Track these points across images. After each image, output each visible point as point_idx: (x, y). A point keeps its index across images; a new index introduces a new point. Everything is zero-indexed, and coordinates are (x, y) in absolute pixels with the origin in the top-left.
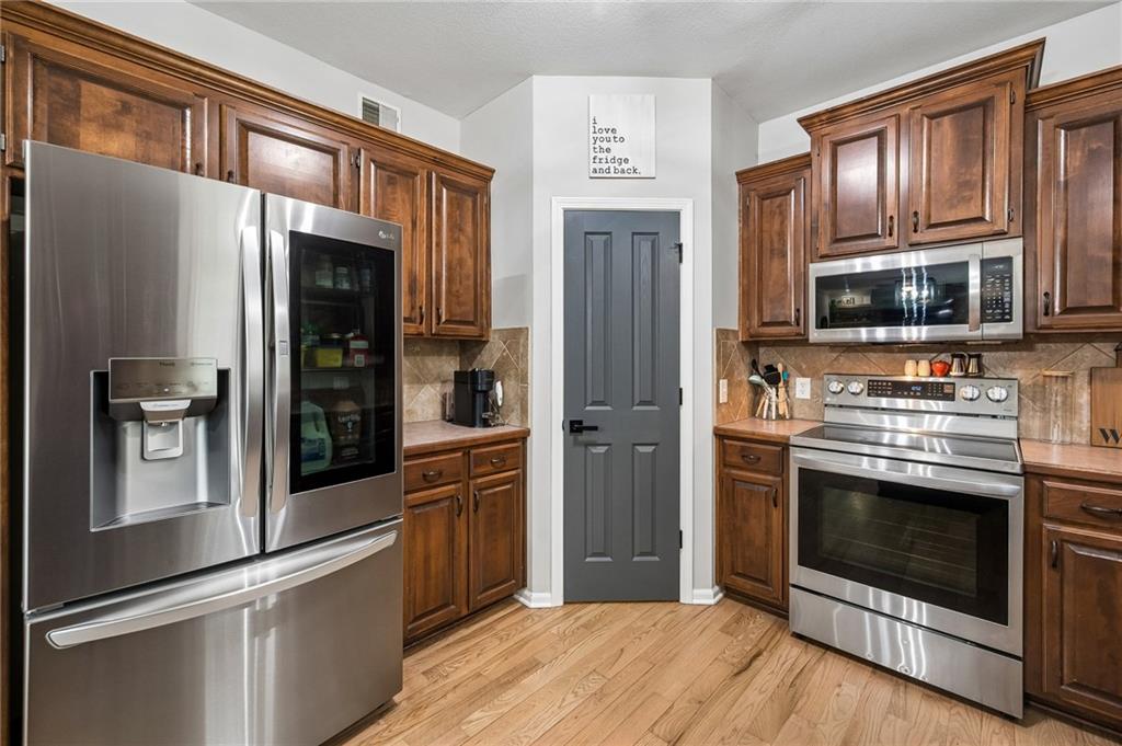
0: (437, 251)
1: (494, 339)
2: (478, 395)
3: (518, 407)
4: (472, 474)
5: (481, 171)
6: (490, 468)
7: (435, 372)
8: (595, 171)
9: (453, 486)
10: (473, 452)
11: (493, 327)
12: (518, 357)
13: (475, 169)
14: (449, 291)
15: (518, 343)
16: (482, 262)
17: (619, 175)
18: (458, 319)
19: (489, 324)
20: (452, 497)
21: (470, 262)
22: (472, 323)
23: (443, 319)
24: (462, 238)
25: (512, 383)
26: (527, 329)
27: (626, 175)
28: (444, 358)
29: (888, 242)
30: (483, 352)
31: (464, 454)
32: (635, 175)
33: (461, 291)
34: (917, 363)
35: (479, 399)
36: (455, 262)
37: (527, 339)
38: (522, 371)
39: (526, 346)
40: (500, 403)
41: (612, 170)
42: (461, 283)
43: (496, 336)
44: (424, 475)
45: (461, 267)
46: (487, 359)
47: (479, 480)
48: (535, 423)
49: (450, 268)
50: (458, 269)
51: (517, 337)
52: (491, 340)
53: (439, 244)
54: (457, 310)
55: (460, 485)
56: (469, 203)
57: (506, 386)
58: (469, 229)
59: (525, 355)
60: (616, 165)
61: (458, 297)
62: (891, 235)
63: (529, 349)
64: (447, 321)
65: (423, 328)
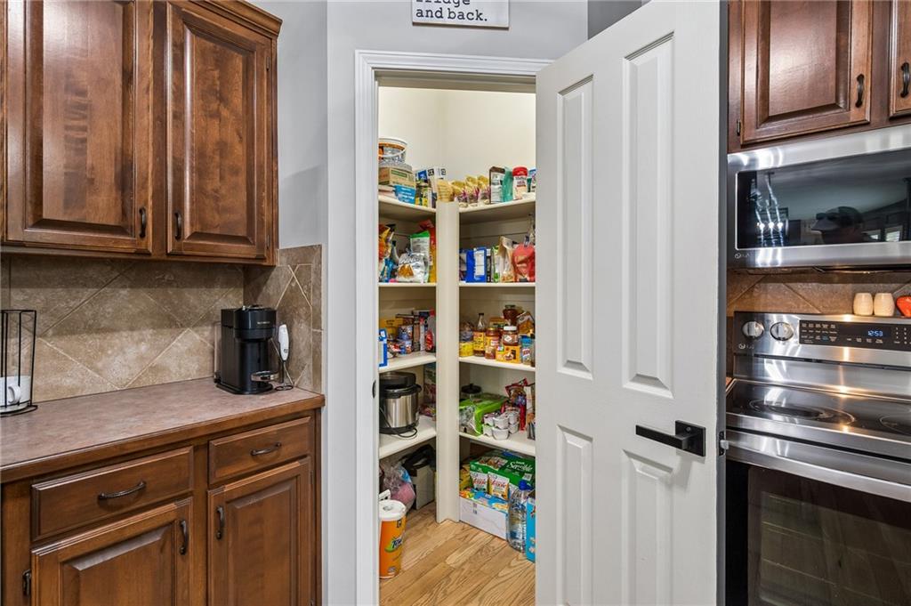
0: (175, 127)
1: (281, 261)
2: (249, 345)
3: (309, 362)
4: (213, 481)
5: (260, 19)
6: (251, 464)
7: (201, 311)
8: (420, 13)
9: (173, 506)
10: (214, 443)
11: (282, 246)
12: (309, 290)
13: (248, 14)
14: (198, 191)
15: (309, 267)
16: (261, 151)
17: (456, 21)
18: (217, 232)
19: (274, 242)
20: (171, 523)
21: (239, 150)
22: (244, 240)
23: (187, 232)
24: (225, 113)
25: (303, 327)
26: (320, 246)
27: (466, 22)
28: (217, 290)
29: (854, 115)
30: (269, 282)
31: (196, 449)
32: (479, 23)
33: (223, 191)
34: (873, 296)
35: (252, 351)
36: (210, 147)
37: (320, 263)
38: (314, 310)
39: (318, 273)
40: (285, 356)
41: (446, 13)
42: (222, 178)
43: (284, 259)
44: (100, 498)
45: (221, 157)
46: (276, 291)
47: (228, 488)
48: (332, 387)
49: (200, 154)
50: (217, 158)
51: (309, 257)
52: (278, 265)
53: (179, 116)
54: (216, 221)
55: (188, 500)
56: (238, 62)
57: (295, 331)
58: (237, 100)
59: (318, 286)
60: (452, 6)
61: (217, 199)
62: (859, 104)
63: (323, 278)
64: (194, 235)
65: (149, 244)
